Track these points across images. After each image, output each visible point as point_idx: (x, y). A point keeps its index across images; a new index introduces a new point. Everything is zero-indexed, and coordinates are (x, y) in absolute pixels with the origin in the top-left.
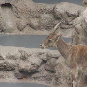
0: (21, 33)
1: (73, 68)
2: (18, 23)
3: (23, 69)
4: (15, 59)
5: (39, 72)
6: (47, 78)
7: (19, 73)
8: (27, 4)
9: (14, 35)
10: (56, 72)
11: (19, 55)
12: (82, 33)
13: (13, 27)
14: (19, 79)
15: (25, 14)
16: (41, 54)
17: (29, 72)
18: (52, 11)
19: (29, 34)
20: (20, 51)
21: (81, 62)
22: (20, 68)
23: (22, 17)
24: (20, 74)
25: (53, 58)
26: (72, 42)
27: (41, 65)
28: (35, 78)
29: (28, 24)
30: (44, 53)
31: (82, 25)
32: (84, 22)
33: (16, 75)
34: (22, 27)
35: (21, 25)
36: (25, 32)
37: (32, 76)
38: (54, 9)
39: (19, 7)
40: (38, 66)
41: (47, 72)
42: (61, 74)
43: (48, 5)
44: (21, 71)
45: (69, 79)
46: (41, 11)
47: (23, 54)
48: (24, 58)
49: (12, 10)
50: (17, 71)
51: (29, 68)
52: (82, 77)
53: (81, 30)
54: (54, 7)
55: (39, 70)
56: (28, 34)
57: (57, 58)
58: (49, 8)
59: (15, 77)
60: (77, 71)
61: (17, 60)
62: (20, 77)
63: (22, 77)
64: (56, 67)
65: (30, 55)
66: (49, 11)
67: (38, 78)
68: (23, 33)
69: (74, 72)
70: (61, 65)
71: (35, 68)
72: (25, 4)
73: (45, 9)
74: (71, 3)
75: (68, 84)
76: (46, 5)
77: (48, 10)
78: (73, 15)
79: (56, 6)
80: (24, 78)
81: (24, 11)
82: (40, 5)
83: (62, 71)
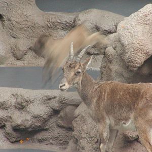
0: (20, 64)
1: (99, 122)
2: (14, 47)
3: (18, 126)
4: (6, 109)
5: (47, 130)
6: (60, 140)
7: (13, 132)
8: (28, 14)
9: (7, 67)
10: (76, 130)
11: (13, 101)
12: (116, 62)
13: (5, 53)
14: (12, 142)
15: (25, 30)
16: (50, 99)
17: (30, 130)
18: (71, 26)
19: (33, 65)
20: (13, 95)
21: (112, 111)
22: (14, 124)
23: (21, 36)
24: (14, 134)
25: (69, 106)
26: (102, 78)
27: (51, 118)
28: (41, 141)
29: (30, 49)
30: (55, 98)
31: (116, 47)
32: (119, 43)
33: (8, 137)
34: (21, 53)
35: (19, 50)
36: (26, 62)
37: (35, 137)
38: (74, 21)
39: (15, 19)
40: (44, 119)
41: (60, 129)
42: (83, 133)
43: (64, 15)
44: (16, 129)
45: (96, 141)
46: (52, 26)
47: (19, 99)
48: (21, 107)
49: (3, 25)
50: (9, 128)
51: (30, 123)
52: (116, 137)
53: (116, 57)
54: (75, 19)
55: (47, 127)
56: (31, 65)
57: (77, 106)
58: (67, 20)
59: (6, 139)
60: (107, 127)
61: (9, 110)
62: (15, 140)
63: (18, 139)
64: (76, 122)
65: (31, 102)
66: (67, 24)
67: (46, 140)
68: (22, 64)
69: (101, 128)
70: (82, 117)
71: (39, 124)
72: (25, 13)
73: (59, 21)
74: (105, 11)
75: (94, 149)
76: (62, 15)
77: (64, 23)
78: (107, 31)
79: (77, 17)
80: (21, 142)
81: (23, 26)
82: (51, 14)
83: (85, 128)
